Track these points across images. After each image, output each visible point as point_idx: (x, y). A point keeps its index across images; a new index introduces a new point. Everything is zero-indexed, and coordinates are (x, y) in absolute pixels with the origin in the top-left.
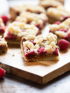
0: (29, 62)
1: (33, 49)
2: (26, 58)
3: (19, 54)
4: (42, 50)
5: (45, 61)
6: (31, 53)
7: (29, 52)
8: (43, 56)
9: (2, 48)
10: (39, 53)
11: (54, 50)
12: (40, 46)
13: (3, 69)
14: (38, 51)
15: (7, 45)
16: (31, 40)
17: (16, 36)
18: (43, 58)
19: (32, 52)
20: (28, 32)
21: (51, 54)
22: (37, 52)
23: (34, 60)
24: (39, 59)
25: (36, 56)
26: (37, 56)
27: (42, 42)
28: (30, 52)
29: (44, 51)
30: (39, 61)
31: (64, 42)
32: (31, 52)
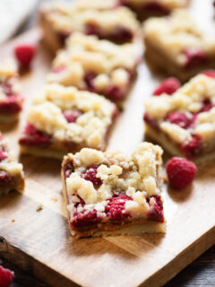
0: (81, 238)
1: (92, 205)
2: (73, 230)
3: (56, 200)
4: (117, 208)
5: (126, 235)
6: (85, 217)
7: (82, 215)
8: (120, 224)
9: (10, 182)
10: (110, 217)
11: (152, 207)
12: (114, 188)
13: (7, 270)
14: (107, 210)
15: (22, 173)
16: (88, 168)
17: (51, 136)
18: (119, 229)
19: (90, 213)
20: (83, 125)
21: (143, 218)
22: (104, 214)
23: (94, 233)
24: (108, 231)
25: (99, 225)
26: (104, 224)
27: (120, 176)
28: (83, 212)
29: (123, 212)
30: (110, 235)
31: (181, 168)
32: (86, 213)
